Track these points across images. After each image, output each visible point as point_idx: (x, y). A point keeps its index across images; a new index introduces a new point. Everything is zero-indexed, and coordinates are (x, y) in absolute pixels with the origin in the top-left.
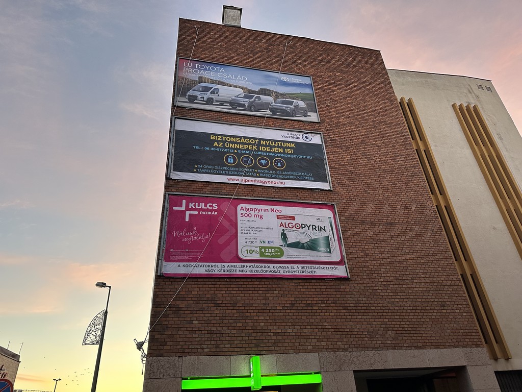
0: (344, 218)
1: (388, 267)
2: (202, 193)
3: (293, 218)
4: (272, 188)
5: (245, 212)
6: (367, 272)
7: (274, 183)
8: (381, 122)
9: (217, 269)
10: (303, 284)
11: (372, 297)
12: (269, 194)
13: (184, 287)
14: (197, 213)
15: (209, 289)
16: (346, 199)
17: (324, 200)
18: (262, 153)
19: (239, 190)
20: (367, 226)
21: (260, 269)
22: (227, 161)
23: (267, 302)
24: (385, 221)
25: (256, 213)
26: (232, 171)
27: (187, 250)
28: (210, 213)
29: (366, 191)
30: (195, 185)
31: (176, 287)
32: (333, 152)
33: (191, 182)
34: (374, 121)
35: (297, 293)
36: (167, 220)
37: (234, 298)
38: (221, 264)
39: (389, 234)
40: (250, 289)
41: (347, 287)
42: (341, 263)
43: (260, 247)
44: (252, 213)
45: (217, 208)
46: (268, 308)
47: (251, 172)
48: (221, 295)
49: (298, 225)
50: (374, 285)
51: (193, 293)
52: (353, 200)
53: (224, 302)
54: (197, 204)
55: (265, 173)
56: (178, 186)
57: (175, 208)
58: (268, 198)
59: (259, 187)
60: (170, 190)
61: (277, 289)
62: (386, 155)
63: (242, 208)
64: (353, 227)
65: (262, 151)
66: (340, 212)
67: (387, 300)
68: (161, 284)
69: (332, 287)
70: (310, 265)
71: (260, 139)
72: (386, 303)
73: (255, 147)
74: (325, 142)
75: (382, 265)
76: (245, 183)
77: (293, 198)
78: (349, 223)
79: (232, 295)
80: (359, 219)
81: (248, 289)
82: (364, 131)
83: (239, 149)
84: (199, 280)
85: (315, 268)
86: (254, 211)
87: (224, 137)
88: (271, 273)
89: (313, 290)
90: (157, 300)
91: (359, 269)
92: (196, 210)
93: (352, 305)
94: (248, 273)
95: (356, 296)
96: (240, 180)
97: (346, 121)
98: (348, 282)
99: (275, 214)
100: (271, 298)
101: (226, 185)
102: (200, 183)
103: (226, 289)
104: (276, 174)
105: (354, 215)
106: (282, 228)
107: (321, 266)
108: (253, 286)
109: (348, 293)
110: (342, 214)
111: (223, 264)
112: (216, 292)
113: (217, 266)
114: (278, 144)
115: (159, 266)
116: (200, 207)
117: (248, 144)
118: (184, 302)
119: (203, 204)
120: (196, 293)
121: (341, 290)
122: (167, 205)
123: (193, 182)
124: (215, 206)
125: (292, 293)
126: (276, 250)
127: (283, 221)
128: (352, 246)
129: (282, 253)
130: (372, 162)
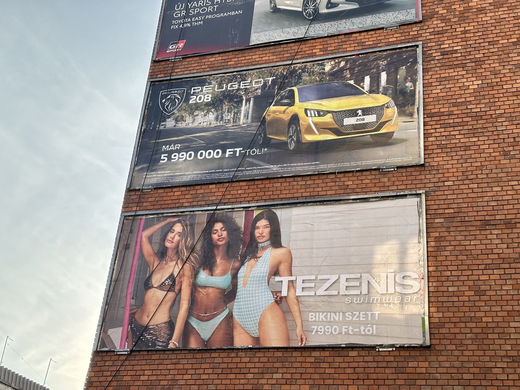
0: (442, 220)
2: (178, 207)
4: (299, 179)
6: (475, 330)
11: (477, 383)
12: (292, 191)
13: (131, 368)
15: (166, 372)
16: (454, 179)
17: (403, 187)
19: (240, 192)
20: (494, 232)
29: (506, 154)
30: (169, 194)
33: (162, 191)
40: (234, 371)
41: (421, 364)
48: (183, 382)
50: (487, 359)
51: (142, 378)
52: (471, 177)
56: (143, 201)
60: (130, 209)
61: (280, 371)
64: (459, 238)
68: (99, 364)
69: (390, 365)
75: (516, 314)
77: (339, 192)
78: (453, 229)
79: (201, 382)
80: (477, 218)
81: (229, 371)
89: (349, 371)
91: (458, 325)
95: (441, 382)
98: (428, 353)
100: (266, 387)
101: (218, 186)
103: (192, 372)
105: (467, 210)
109: (421, 376)
112: (177, 377)
120: (146, 378)
121: (408, 370)
122: (120, 235)
123: (167, 190)
125: (308, 376)
128: (451, 278)
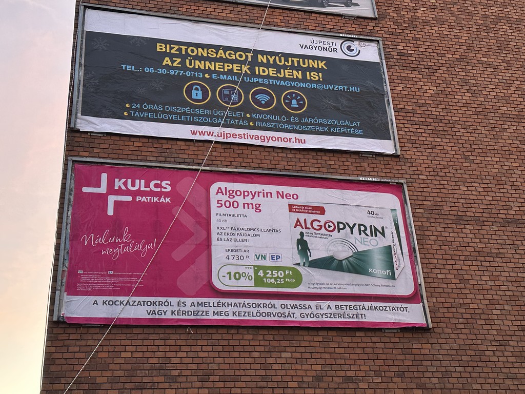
0: (422, 211)
1: (506, 308)
2: (141, 160)
3: (322, 211)
4: (279, 151)
5: (225, 198)
6: (465, 316)
7: (283, 140)
8: (499, 18)
9: (169, 309)
10: (339, 339)
11: (474, 364)
12: (273, 162)
13: (107, 343)
14: (129, 198)
16: (426, 173)
17: (383, 174)
18: (260, 80)
19: (214, 154)
20: (468, 227)
21: (255, 311)
22: (190, 96)
23: (269, 372)
24: (504, 216)
25: (248, 200)
26: (199, 115)
27: (111, 272)
28: (155, 199)
29: (466, 158)
30: (126, 143)
31: (90, 343)
32: (403, 79)
33: (118, 138)
34: (485, 17)
35: (327, 356)
36: (70, 213)
37: (205, 366)
38: (177, 299)
39: (511, 242)
41: (425, 346)
42: (414, 298)
43: (255, 266)
44: (240, 199)
45: (169, 189)
46: (270, 384)
47: (239, 119)
48: (178, 360)
49: (331, 224)
51: (123, 355)
52: (441, 174)
53: (185, 373)
54: (129, 181)
55: (267, 121)
56: (92, 145)
57: (85, 190)
58: (272, 169)
59: (253, 148)
60: (76, 153)
61: (288, 349)
62: (507, 84)
63: (219, 191)
65: (259, 76)
66: (415, 198)
67: (504, 370)
68: (61, 337)
69: (396, 346)
70: (352, 303)
71: (256, 52)
72: (501, 376)
73: (245, 68)
74: (386, 58)
75: (496, 302)
76: (225, 140)
77: (321, 170)
78: (433, 220)
79: (200, 361)
80: (451, 213)
81: (231, 349)
82: (466, 36)
83: (215, 71)
84: (135, 331)
85: (364, 308)
86: (244, 196)
87: (184, 48)
88: (276, 318)
90: (53, 368)
91: (450, 310)
92: (128, 192)
93: (435, 380)
94: (231, 317)
95: (444, 363)
96: (215, 133)
97: (430, 16)
98: (428, 335)
99: (285, 202)
100: (275, 367)
101: (188, 143)
102: (137, 139)
104: (288, 122)
105: (441, 204)
106: (299, 229)
107: (375, 304)
108: (242, 343)
110: (420, 202)
111: (183, 300)
112: (169, 355)
113: (170, 304)
114: (293, 62)
115: (57, 302)
116: (136, 188)
117: (233, 62)
118: (104, 373)
119: (143, 182)
120: (129, 355)
121: (414, 351)
122: (70, 183)
123: (123, 138)
124: (166, 186)
126: (287, 272)
127: (302, 217)
129: (298, 279)
130: (479, 99)
